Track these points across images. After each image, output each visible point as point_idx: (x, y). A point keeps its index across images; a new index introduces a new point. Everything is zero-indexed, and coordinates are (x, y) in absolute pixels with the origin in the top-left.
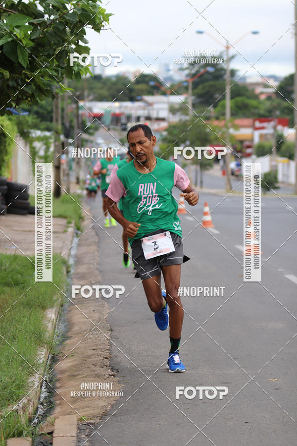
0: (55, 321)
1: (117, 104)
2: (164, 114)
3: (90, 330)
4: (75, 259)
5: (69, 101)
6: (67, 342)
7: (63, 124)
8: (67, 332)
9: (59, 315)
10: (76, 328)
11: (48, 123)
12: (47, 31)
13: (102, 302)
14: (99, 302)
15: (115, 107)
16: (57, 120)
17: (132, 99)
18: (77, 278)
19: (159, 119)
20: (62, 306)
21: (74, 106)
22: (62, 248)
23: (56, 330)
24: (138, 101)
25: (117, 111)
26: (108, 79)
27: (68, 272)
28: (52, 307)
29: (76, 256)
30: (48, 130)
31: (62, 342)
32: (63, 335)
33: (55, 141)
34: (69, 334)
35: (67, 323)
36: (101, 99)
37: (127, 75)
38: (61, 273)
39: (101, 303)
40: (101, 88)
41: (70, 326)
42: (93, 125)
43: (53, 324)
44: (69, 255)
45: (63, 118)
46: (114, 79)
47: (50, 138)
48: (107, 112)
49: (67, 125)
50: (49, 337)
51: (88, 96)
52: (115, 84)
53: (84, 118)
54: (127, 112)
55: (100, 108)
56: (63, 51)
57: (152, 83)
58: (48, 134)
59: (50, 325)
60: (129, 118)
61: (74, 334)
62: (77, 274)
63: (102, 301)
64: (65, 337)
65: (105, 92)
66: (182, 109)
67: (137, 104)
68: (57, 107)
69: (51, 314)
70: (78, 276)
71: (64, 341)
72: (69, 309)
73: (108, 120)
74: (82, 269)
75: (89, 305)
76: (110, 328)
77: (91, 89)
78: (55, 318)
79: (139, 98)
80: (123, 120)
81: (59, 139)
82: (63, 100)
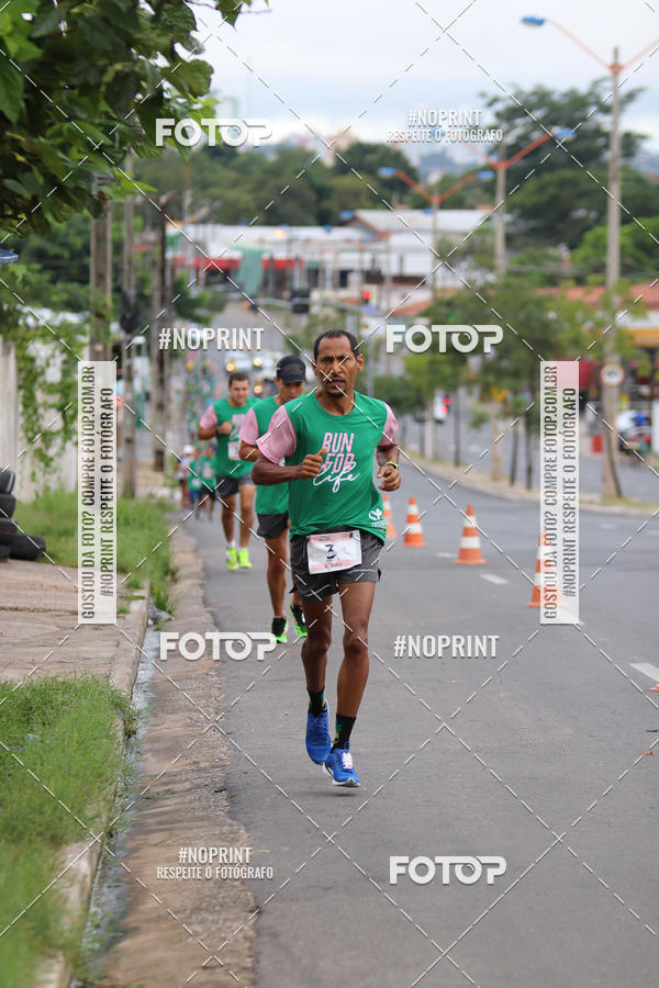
0: (88, 880)
1: (278, 234)
2: (419, 264)
3: (196, 910)
4: (151, 695)
5: (138, 221)
6: (126, 944)
7: (117, 290)
8: (124, 914)
9: (102, 863)
10: (152, 903)
11: (74, 287)
12: (80, 15)
13: (231, 825)
14: (221, 825)
15: (272, 241)
16: (101, 277)
17: (325, 220)
18: (156, 752)
19: (403, 280)
20: (110, 835)
21: (152, 236)
22: (111, 661)
23: (93, 909)
24: (343, 224)
25: (281, 255)
26: (255, 156)
27: (129, 734)
28: (81, 836)
29: (153, 686)
30: (73, 306)
31: (109, 945)
32: (112, 922)
33: (93, 342)
34: (131, 920)
35: (124, 888)
36: (233, 216)
37: (310, 146)
38: (107, 737)
39: (226, 829)
40: (234, 184)
41: (132, 895)
42: (208, 295)
43: (82, 890)
44: (134, 683)
45: (117, 270)
46: (272, 158)
47: (79, 330)
48: (252, 255)
49: (131, 292)
50: (71, 931)
51: (194, 207)
52: (275, 171)
53: (180, 273)
54: (309, 257)
55: (227, 242)
56: (127, 75)
57: (386, 173)
58: (73, 318)
59: (74, 895)
60: (315, 275)
61: (147, 921)
62: (156, 739)
63: (230, 821)
64: (118, 930)
65: (243, 197)
66: (475, 250)
67: (339, 234)
68: (101, 239)
69: (78, 860)
70: (156, 746)
71: (114, 941)
72: (130, 845)
73: (251, 279)
74: (172, 726)
75: (190, 833)
76: (252, 904)
77: (203, 186)
78: (89, 873)
79: (346, 216)
80: (299, 282)
81: (108, 334)
82: (118, 218)
